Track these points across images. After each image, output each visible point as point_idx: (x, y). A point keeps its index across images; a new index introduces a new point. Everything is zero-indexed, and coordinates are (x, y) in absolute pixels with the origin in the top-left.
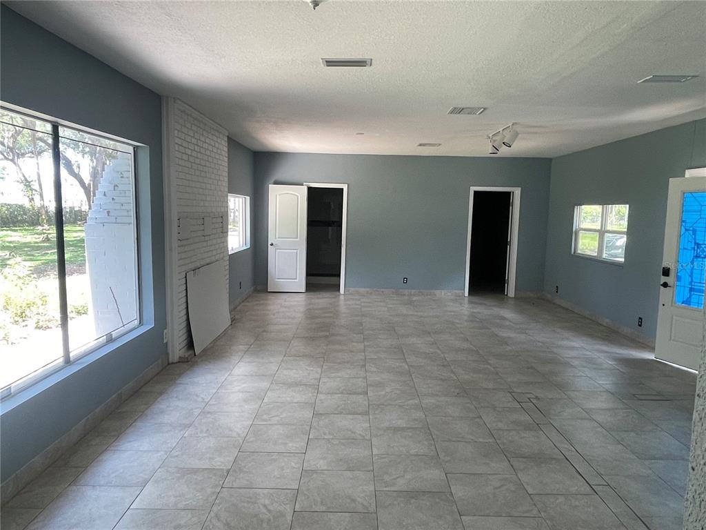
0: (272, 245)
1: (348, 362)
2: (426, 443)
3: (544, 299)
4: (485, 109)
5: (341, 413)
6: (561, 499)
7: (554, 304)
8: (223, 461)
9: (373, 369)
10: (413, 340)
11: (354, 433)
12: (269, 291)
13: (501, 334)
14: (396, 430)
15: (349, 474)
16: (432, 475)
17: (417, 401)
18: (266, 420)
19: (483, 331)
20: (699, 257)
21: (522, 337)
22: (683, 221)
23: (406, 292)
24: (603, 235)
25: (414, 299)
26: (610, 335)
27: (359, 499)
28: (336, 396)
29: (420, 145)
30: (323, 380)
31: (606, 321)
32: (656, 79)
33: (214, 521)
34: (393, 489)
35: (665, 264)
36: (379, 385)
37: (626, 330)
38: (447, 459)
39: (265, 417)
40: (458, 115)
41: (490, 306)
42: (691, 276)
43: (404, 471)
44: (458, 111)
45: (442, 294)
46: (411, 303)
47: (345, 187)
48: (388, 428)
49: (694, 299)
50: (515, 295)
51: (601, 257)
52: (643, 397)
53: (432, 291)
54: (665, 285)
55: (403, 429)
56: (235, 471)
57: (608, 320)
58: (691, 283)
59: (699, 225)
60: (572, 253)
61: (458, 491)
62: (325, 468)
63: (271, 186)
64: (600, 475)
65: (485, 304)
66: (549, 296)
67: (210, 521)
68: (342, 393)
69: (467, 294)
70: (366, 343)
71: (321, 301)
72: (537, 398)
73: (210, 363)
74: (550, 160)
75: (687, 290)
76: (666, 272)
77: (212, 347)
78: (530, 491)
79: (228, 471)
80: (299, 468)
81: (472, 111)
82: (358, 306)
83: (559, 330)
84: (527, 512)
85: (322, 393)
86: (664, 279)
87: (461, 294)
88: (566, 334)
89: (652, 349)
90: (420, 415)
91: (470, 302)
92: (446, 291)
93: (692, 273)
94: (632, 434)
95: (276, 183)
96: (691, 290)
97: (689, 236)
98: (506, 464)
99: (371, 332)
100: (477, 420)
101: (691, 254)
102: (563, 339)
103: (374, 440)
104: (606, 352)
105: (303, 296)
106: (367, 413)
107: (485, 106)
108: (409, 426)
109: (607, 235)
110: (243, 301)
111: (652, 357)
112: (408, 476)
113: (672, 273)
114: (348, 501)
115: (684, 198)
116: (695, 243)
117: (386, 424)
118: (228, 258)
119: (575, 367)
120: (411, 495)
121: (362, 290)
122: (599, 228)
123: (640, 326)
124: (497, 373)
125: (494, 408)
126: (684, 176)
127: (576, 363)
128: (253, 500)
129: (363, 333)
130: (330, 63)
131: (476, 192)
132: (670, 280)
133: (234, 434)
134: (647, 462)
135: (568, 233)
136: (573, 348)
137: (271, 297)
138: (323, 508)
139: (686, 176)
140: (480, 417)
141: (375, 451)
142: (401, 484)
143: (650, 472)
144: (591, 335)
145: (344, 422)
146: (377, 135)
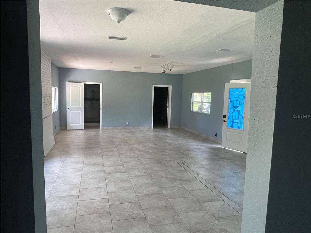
0: (68, 109)
1: (112, 155)
2: (150, 179)
3: (181, 129)
4: (163, 56)
5: (116, 173)
6: (198, 191)
7: (185, 130)
8: (75, 192)
9: (123, 157)
10: (136, 146)
11: (123, 179)
12: (67, 129)
13: (168, 142)
14: (138, 176)
15: (125, 191)
16: (155, 189)
17: (143, 167)
18: (85, 178)
19: (162, 141)
20: (235, 111)
21: (176, 142)
22: (229, 99)
23: (128, 128)
24: (202, 104)
25: (132, 130)
26: (206, 140)
27: (132, 199)
28: (112, 167)
29: (134, 68)
30: (105, 162)
31: (204, 136)
32: (222, 50)
33: (80, 211)
34: (142, 194)
35: (224, 114)
36: (128, 162)
37: (212, 138)
38: (159, 183)
39: (86, 176)
40: (153, 58)
41: (162, 132)
42: (233, 117)
43: (145, 189)
44: (153, 56)
45: (142, 128)
46: (130, 132)
47: (101, 84)
48: (135, 176)
49: (234, 125)
50: (171, 127)
51: (202, 112)
52: (219, 159)
53: (139, 127)
54: (224, 121)
55: (141, 176)
56: (81, 195)
57: (205, 135)
58: (232, 120)
59: (235, 100)
60: (191, 111)
61: (165, 192)
62: (116, 190)
63: (67, 83)
64: (209, 183)
65: (160, 131)
66: (183, 128)
67: (78, 211)
68: (113, 166)
69: (152, 128)
70: (117, 148)
71: (92, 133)
72: (185, 162)
73: (53, 159)
74: (182, 75)
75: (231, 122)
76: (225, 116)
77: (50, 153)
78: (188, 190)
79: (78, 195)
80: (106, 192)
81: (158, 57)
82: (109, 134)
83: (188, 140)
84: (189, 196)
85: (106, 167)
86: (224, 119)
87: (150, 128)
88: (191, 141)
89: (221, 144)
90: (146, 171)
91: (154, 131)
92: (144, 127)
93: (233, 116)
94: (217, 171)
95: (69, 82)
96: (233, 122)
97: (231, 104)
98: (179, 183)
99: (119, 144)
100: (166, 171)
101: (232, 110)
102: (190, 143)
103: (131, 180)
104: (206, 146)
105: (83, 131)
106: (126, 172)
107: (164, 56)
108: (142, 175)
109: (204, 104)
110: (57, 134)
111: (221, 147)
112: (147, 190)
113: (226, 116)
114: (128, 199)
115: (230, 90)
116: (234, 106)
117: (134, 175)
118: (52, 115)
119: (195, 151)
120: (149, 195)
121: (110, 128)
122: (201, 101)
123: (216, 136)
124: (170, 155)
125: (171, 166)
126: (229, 83)
127: (195, 150)
128: (92, 203)
129: (115, 144)
130: (110, 38)
131: (155, 87)
132: (226, 119)
133: (75, 184)
134: (223, 179)
135: (189, 103)
136: (194, 145)
137: (68, 132)
138: (120, 203)
139: (230, 83)
140: (167, 170)
141: (133, 184)
142: (145, 192)
143: (224, 181)
144: (200, 141)
145: (118, 175)
146: (118, 63)
